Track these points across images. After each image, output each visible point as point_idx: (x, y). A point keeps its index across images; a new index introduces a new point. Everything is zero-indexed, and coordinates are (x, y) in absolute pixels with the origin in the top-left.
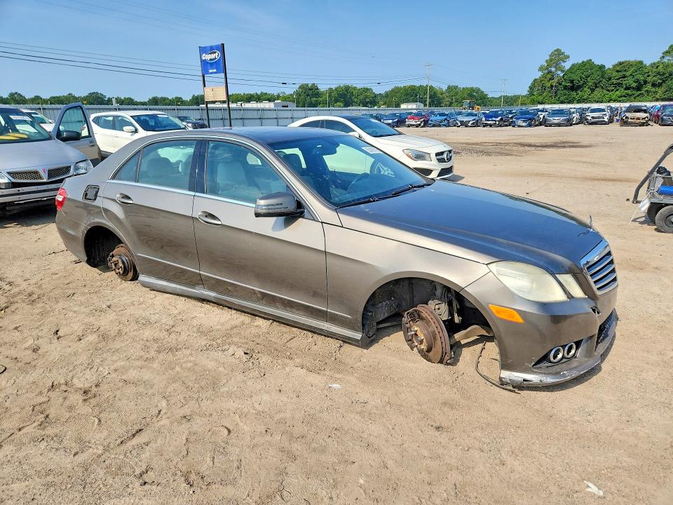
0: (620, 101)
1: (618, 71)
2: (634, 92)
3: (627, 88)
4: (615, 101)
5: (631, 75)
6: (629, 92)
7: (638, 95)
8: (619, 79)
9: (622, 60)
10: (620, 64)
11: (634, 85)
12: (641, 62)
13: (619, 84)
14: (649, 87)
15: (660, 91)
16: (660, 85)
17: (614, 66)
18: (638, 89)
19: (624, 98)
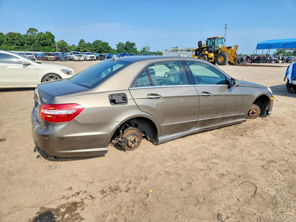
0: (16, 50)
1: (10, 37)
2: (21, 47)
3: (17, 45)
4: (13, 50)
5: (17, 39)
6: (18, 46)
7: (23, 48)
8: (12, 40)
9: (11, 32)
10: (10, 33)
11: (20, 43)
12: (20, 34)
13: (12, 42)
14: (26, 45)
15: (32, 47)
16: (31, 44)
17: (8, 34)
18: (22, 45)
19: (17, 49)
